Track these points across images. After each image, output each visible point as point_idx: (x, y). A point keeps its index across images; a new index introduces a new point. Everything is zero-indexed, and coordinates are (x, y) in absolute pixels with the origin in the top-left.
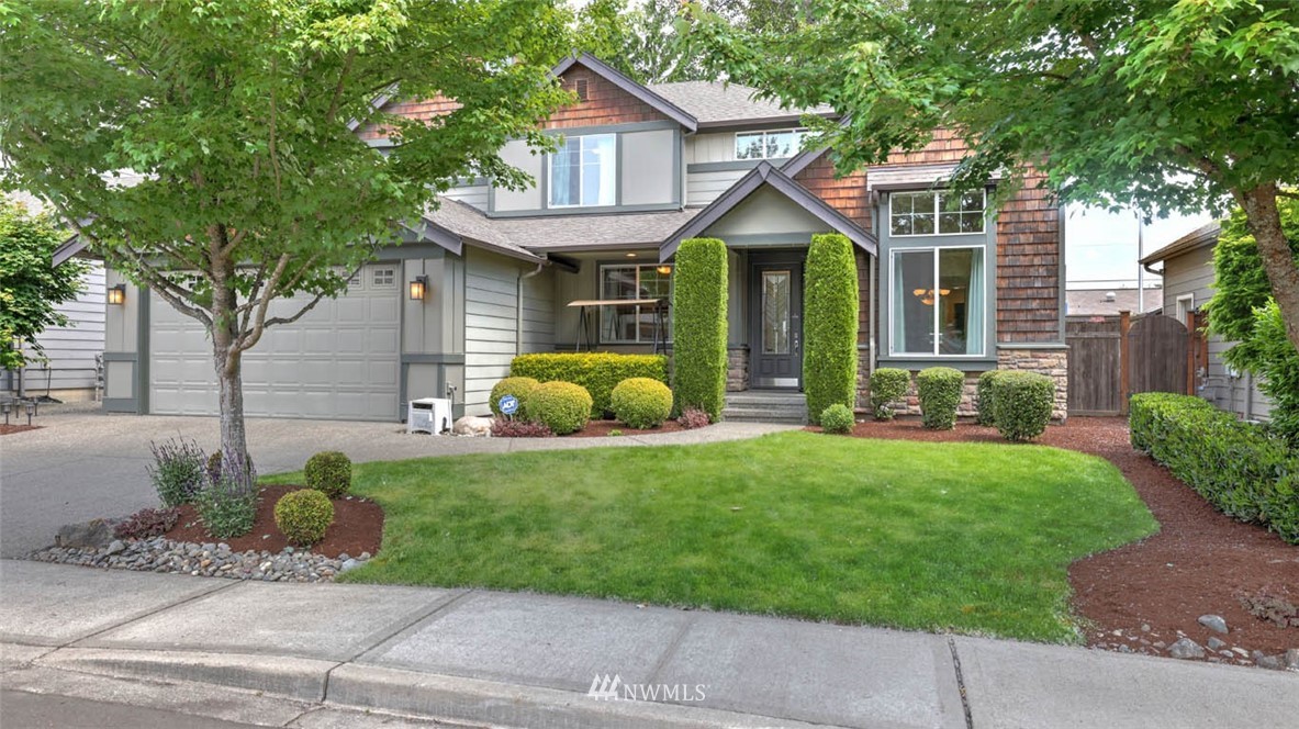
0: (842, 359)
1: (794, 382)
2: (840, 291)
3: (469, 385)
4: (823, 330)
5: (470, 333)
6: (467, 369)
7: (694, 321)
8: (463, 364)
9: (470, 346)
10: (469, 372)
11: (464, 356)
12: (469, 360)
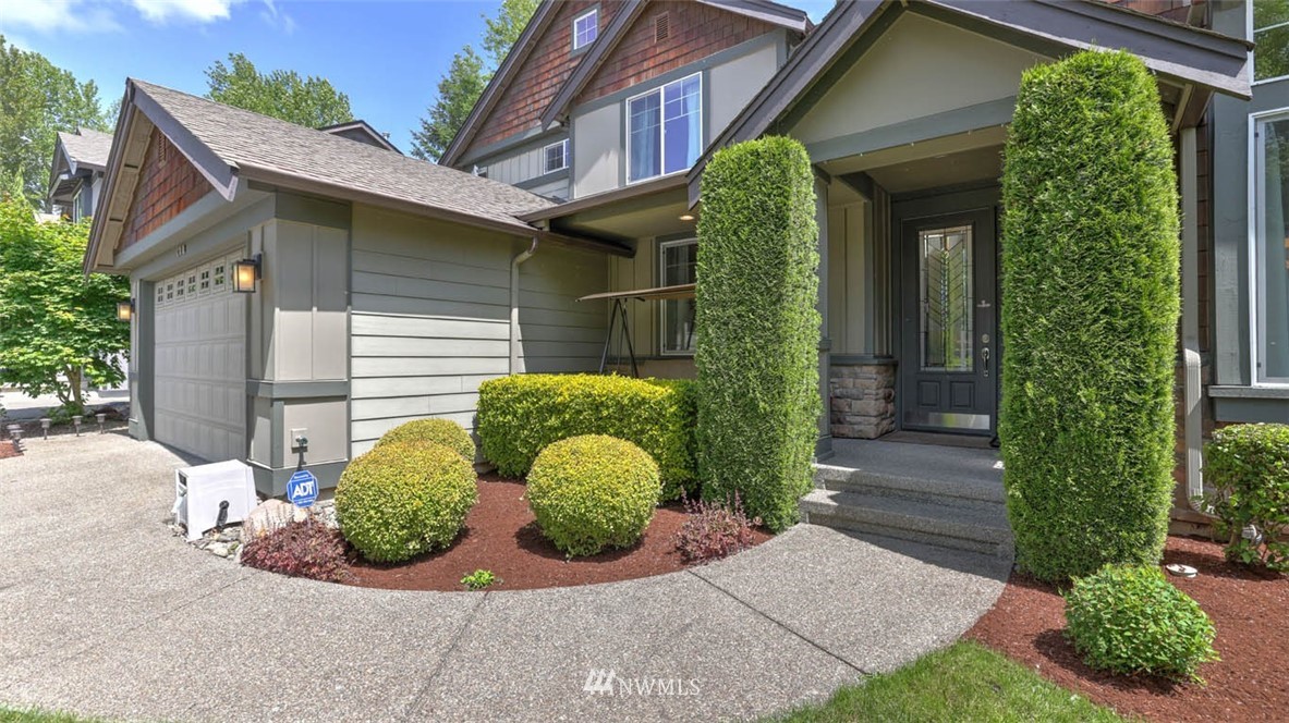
0: (1137, 408)
1: (982, 421)
2: (1121, 205)
3: (359, 431)
4: (1065, 323)
5: (359, 346)
6: (354, 403)
7: (730, 312)
8: (344, 397)
9: (359, 367)
10: (359, 409)
11: (347, 385)
12: (358, 388)
